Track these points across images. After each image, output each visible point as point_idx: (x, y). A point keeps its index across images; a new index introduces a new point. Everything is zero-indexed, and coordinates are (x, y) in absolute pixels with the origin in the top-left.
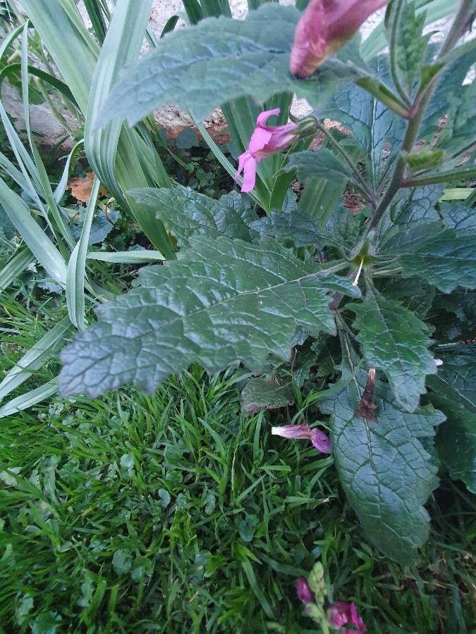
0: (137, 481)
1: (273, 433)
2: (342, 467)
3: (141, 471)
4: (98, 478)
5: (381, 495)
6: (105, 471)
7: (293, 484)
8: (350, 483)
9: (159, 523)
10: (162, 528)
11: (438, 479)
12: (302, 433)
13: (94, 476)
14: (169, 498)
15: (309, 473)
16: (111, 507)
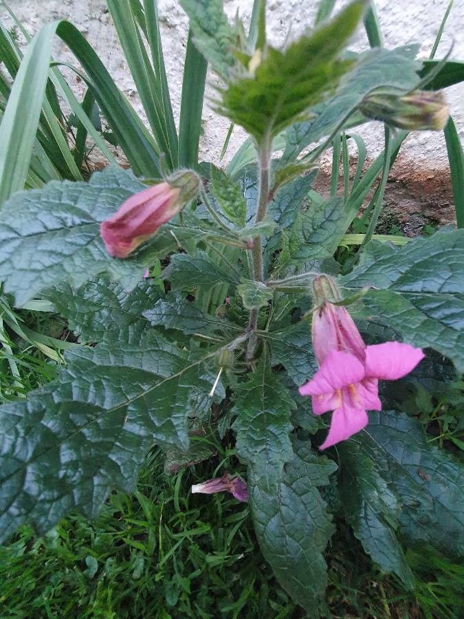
0: (64, 552)
1: (193, 492)
2: (256, 519)
3: (68, 540)
4: (21, 553)
5: (287, 547)
6: (29, 544)
7: (216, 538)
8: (262, 536)
9: (86, 595)
10: (88, 601)
11: (334, 526)
12: (223, 486)
13: (17, 552)
14: (96, 566)
15: (229, 525)
16: (33, 586)
